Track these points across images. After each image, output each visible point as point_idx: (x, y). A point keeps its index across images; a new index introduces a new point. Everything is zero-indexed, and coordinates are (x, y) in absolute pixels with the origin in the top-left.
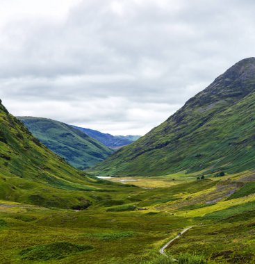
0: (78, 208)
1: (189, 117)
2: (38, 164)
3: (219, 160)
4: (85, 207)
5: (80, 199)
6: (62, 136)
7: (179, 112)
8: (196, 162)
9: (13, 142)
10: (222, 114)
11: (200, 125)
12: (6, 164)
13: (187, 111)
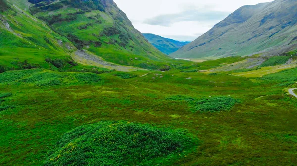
0: (164, 70)
1: (216, 32)
2: (146, 50)
3: (230, 50)
4: (168, 70)
5: (165, 66)
6: (159, 41)
7: (211, 29)
8: (219, 51)
9: (135, 40)
10: (232, 30)
11: (221, 35)
12: (132, 50)
13: (214, 29)
